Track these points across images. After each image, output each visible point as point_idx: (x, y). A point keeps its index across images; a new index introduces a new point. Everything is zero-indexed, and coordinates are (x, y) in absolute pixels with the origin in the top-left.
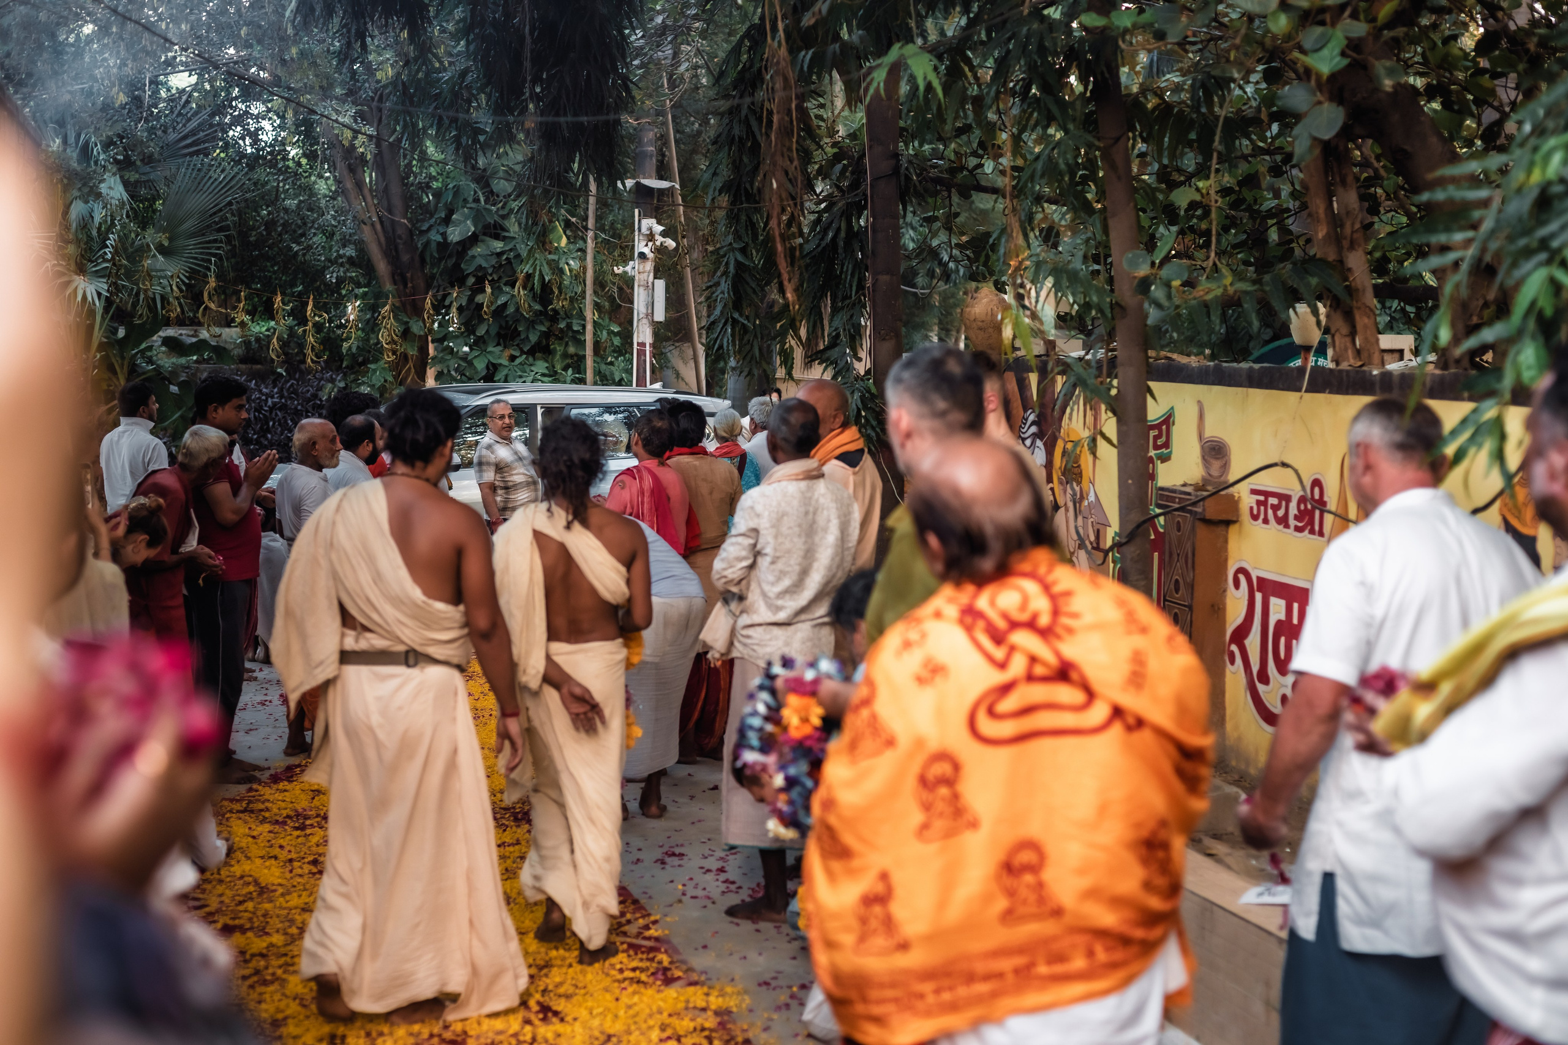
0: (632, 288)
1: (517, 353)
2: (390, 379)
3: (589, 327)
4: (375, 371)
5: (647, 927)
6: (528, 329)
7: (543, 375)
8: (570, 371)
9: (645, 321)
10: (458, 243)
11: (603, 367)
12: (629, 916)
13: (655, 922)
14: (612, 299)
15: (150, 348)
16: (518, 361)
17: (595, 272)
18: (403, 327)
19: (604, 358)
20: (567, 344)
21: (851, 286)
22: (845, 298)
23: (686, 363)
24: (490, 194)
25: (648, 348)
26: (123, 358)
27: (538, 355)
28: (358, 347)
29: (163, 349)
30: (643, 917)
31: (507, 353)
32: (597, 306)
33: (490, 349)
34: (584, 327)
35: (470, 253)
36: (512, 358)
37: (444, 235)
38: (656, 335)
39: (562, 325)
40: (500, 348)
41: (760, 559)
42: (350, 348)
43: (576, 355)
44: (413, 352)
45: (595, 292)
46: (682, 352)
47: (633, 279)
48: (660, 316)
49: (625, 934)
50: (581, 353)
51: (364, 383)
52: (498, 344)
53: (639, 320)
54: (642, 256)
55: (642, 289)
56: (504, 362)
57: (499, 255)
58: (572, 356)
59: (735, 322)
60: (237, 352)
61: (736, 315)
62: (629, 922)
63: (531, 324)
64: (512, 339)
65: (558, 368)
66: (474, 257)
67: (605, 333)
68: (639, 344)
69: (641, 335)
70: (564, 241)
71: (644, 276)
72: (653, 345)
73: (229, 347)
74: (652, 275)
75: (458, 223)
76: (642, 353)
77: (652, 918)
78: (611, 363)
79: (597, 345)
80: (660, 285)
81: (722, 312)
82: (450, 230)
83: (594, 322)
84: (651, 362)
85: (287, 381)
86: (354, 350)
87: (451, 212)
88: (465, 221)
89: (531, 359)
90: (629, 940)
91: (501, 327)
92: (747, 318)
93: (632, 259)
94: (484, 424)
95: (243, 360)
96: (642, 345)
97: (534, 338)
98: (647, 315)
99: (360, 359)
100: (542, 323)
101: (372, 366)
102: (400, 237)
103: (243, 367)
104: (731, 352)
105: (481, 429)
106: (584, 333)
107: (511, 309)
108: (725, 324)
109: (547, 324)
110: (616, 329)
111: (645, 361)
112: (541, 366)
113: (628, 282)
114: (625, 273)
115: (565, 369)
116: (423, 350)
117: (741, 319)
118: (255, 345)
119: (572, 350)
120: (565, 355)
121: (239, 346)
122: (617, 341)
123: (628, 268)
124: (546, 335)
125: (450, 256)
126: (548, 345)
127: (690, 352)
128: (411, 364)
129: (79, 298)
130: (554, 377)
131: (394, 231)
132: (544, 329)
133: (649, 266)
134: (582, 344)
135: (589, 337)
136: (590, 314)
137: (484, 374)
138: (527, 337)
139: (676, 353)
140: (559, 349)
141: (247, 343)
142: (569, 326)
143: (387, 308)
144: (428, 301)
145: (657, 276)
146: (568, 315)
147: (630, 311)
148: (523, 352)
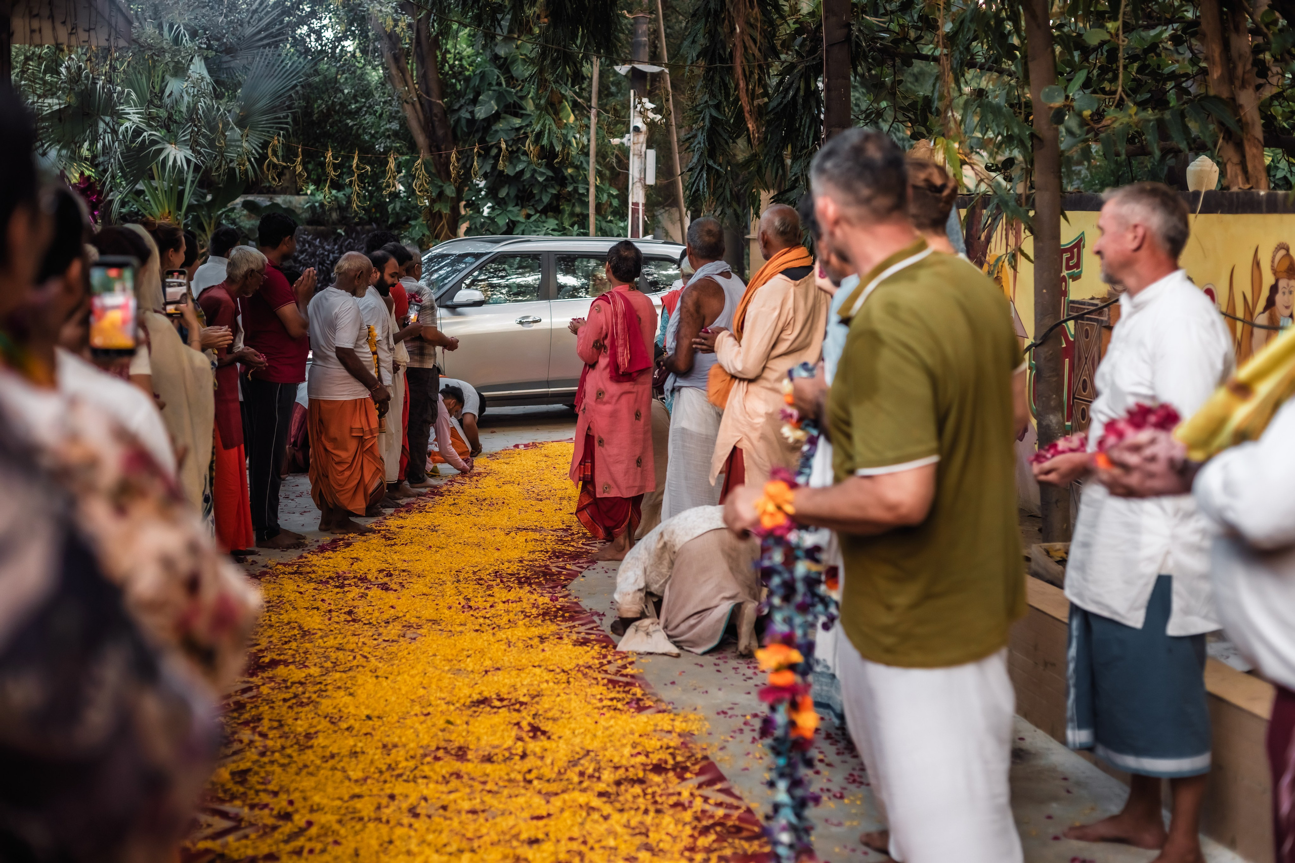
0: (628, 158)
1: (532, 212)
2: (427, 233)
3: (592, 190)
4: (415, 226)
5: (625, 667)
6: (541, 192)
7: (553, 230)
8: (576, 227)
9: (638, 184)
10: (484, 120)
11: (604, 224)
12: (609, 658)
13: (632, 663)
14: (612, 169)
15: (233, 210)
16: (533, 219)
17: (597, 145)
18: (438, 190)
19: (605, 218)
20: (574, 205)
21: (808, 138)
22: (803, 148)
23: (673, 223)
24: (511, 79)
25: (641, 208)
26: (210, 218)
27: (550, 214)
28: (401, 208)
29: (245, 212)
30: (622, 658)
31: (524, 212)
32: (599, 173)
33: (510, 208)
34: (588, 190)
35: (494, 128)
36: (528, 216)
37: (472, 113)
38: (648, 197)
39: (570, 189)
40: (518, 208)
42: (394, 209)
43: (582, 214)
44: (446, 211)
45: (598, 162)
46: (670, 214)
47: (628, 149)
48: (651, 180)
49: (606, 672)
50: (585, 212)
51: (405, 237)
52: (517, 205)
53: (633, 184)
54: (637, 129)
55: (636, 158)
56: (521, 219)
57: (518, 130)
58: (578, 215)
59: (710, 168)
60: (306, 216)
61: (711, 163)
62: (609, 662)
63: (544, 187)
64: (529, 200)
65: (567, 225)
66: (497, 131)
67: (605, 196)
68: (632, 203)
69: (635, 196)
70: (572, 118)
71: (638, 147)
72: (645, 206)
73: (299, 211)
74: (644, 146)
75: (483, 103)
76: (636, 211)
77: (630, 660)
78: (611, 221)
79: (598, 207)
80: (651, 154)
81: (699, 160)
82: (477, 109)
83: (597, 186)
84: (645, 222)
85: (345, 240)
86: (398, 209)
87: (478, 94)
88: (489, 102)
89: (543, 217)
90: (609, 676)
91: (519, 190)
92: (720, 165)
93: (628, 132)
94: (504, 270)
95: (310, 222)
96: (636, 204)
97: (546, 199)
98: (640, 180)
99: (404, 219)
100: (553, 187)
101: (413, 223)
102: (436, 115)
103: (310, 228)
104: (707, 195)
105: (503, 274)
106: (587, 196)
107: (527, 175)
108: (701, 170)
109: (558, 188)
110: (614, 192)
112: (552, 223)
113: (624, 154)
114: (623, 144)
115: (572, 225)
116: (455, 210)
117: (715, 166)
118: (319, 210)
119: (578, 210)
120: (572, 214)
121: (306, 210)
122: (615, 203)
123: (625, 140)
124: (557, 197)
125: (477, 131)
126: (558, 206)
127: (677, 215)
128: (444, 221)
129: (171, 163)
130: (562, 231)
131: (431, 110)
132: (554, 192)
133: (642, 138)
134: (586, 204)
135: (592, 199)
136: (592, 179)
137: (505, 229)
138: (541, 199)
139: (666, 215)
140: (567, 209)
141: (312, 207)
142: (576, 190)
143: (419, 161)
144: (453, 155)
145: (649, 147)
146: (574, 180)
147: (627, 176)
148: (537, 211)
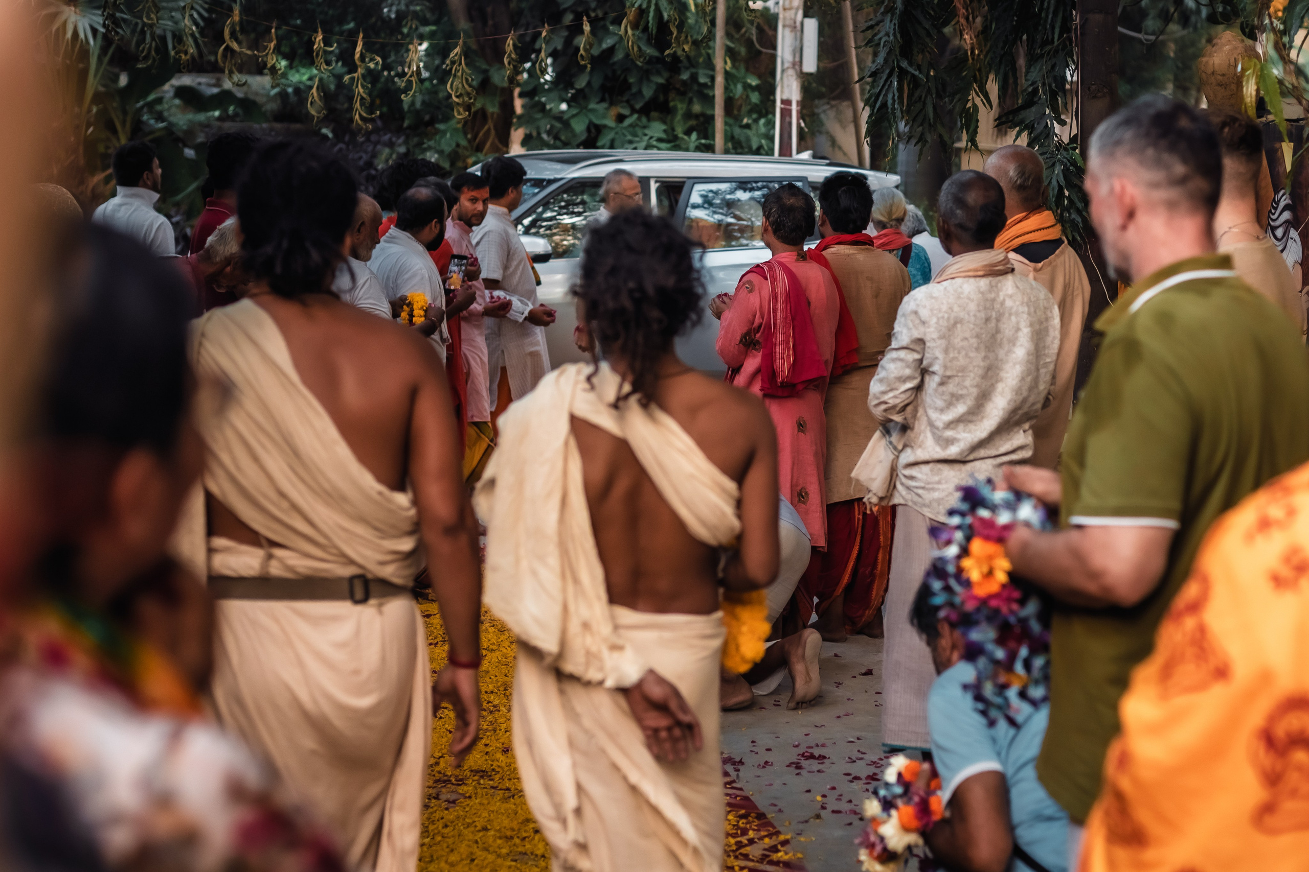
0: (775, 29)
1: (626, 112)
2: (464, 143)
3: (720, 79)
4: (444, 133)
5: (774, 849)
6: (640, 81)
7: (660, 140)
8: (694, 136)
9: (791, 72)
11: (737, 131)
12: (751, 834)
13: (785, 843)
14: (749, 43)
15: (159, 100)
16: (627, 122)
17: (728, 8)
18: (481, 77)
19: (738, 119)
20: (690, 102)
21: (1053, 28)
22: (1046, 43)
23: (844, 127)
25: (794, 108)
26: (125, 113)
27: (654, 114)
28: (423, 102)
29: (177, 101)
30: (770, 836)
31: (614, 111)
32: (730, 53)
33: (592, 106)
34: (713, 79)
36: (621, 118)
38: (806, 90)
39: (685, 76)
40: (604, 105)
41: (927, 378)
42: (413, 103)
43: (703, 114)
44: (493, 109)
45: (728, 35)
46: (839, 113)
47: (775, 17)
48: (810, 65)
49: (746, 857)
50: (709, 112)
51: (429, 148)
52: (602, 100)
53: (783, 71)
55: (787, 32)
56: (610, 122)
58: (697, 117)
59: (903, 73)
60: (272, 107)
61: (904, 64)
62: (751, 842)
63: (645, 75)
64: (621, 94)
65: (679, 132)
67: (739, 87)
68: (783, 102)
69: (786, 90)
71: (790, 14)
72: (802, 104)
73: (260, 100)
74: (801, 12)
76: (786, 113)
77: (782, 837)
78: (748, 126)
79: (729, 103)
80: (811, 26)
81: (886, 60)
83: (727, 73)
84: (799, 125)
85: (335, 145)
86: (418, 105)
89: (644, 120)
90: (751, 864)
91: (606, 78)
92: (919, 68)
94: (583, 203)
95: (279, 117)
96: (787, 102)
97: (648, 92)
98: (794, 64)
99: (427, 117)
100: (659, 73)
101: (441, 127)
103: (278, 126)
104: (898, 113)
105: (579, 209)
106: (712, 87)
107: (619, 56)
108: (890, 75)
109: (666, 74)
110: (754, 82)
111: (790, 124)
112: (657, 129)
113: (769, 22)
114: (766, 9)
115: (688, 133)
116: (507, 106)
117: (910, 69)
118: (293, 99)
119: (697, 108)
120: (688, 115)
121: (272, 99)
122: (755, 98)
123: (770, 4)
124: (664, 89)
126: (666, 102)
127: (849, 113)
128: (490, 124)
129: (69, 35)
130: (673, 142)
132: (660, 80)
133: (798, 1)
134: (709, 100)
135: (719, 92)
136: (721, 63)
137: (583, 137)
138: (640, 92)
139: (832, 114)
140: (681, 107)
141: (283, 95)
142: (694, 77)
143: (457, 50)
144: (510, 42)
145: (806, 15)
146: (692, 63)
147: (773, 58)
148: (633, 111)
